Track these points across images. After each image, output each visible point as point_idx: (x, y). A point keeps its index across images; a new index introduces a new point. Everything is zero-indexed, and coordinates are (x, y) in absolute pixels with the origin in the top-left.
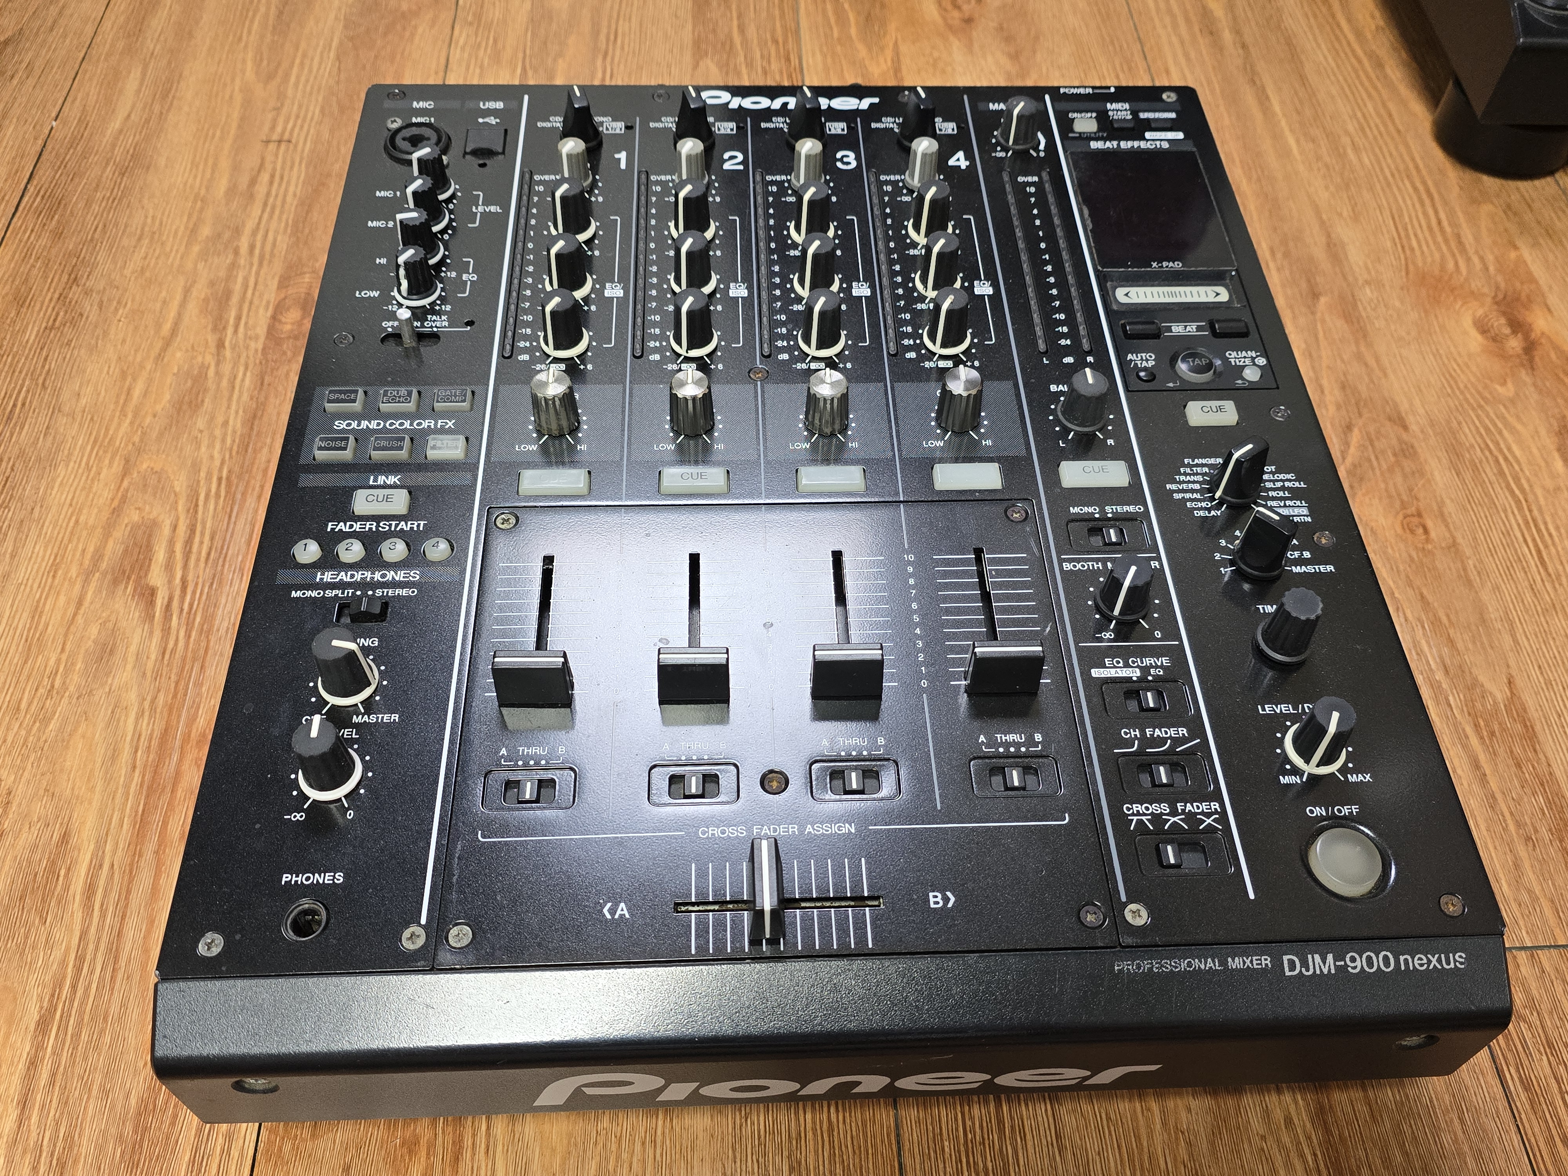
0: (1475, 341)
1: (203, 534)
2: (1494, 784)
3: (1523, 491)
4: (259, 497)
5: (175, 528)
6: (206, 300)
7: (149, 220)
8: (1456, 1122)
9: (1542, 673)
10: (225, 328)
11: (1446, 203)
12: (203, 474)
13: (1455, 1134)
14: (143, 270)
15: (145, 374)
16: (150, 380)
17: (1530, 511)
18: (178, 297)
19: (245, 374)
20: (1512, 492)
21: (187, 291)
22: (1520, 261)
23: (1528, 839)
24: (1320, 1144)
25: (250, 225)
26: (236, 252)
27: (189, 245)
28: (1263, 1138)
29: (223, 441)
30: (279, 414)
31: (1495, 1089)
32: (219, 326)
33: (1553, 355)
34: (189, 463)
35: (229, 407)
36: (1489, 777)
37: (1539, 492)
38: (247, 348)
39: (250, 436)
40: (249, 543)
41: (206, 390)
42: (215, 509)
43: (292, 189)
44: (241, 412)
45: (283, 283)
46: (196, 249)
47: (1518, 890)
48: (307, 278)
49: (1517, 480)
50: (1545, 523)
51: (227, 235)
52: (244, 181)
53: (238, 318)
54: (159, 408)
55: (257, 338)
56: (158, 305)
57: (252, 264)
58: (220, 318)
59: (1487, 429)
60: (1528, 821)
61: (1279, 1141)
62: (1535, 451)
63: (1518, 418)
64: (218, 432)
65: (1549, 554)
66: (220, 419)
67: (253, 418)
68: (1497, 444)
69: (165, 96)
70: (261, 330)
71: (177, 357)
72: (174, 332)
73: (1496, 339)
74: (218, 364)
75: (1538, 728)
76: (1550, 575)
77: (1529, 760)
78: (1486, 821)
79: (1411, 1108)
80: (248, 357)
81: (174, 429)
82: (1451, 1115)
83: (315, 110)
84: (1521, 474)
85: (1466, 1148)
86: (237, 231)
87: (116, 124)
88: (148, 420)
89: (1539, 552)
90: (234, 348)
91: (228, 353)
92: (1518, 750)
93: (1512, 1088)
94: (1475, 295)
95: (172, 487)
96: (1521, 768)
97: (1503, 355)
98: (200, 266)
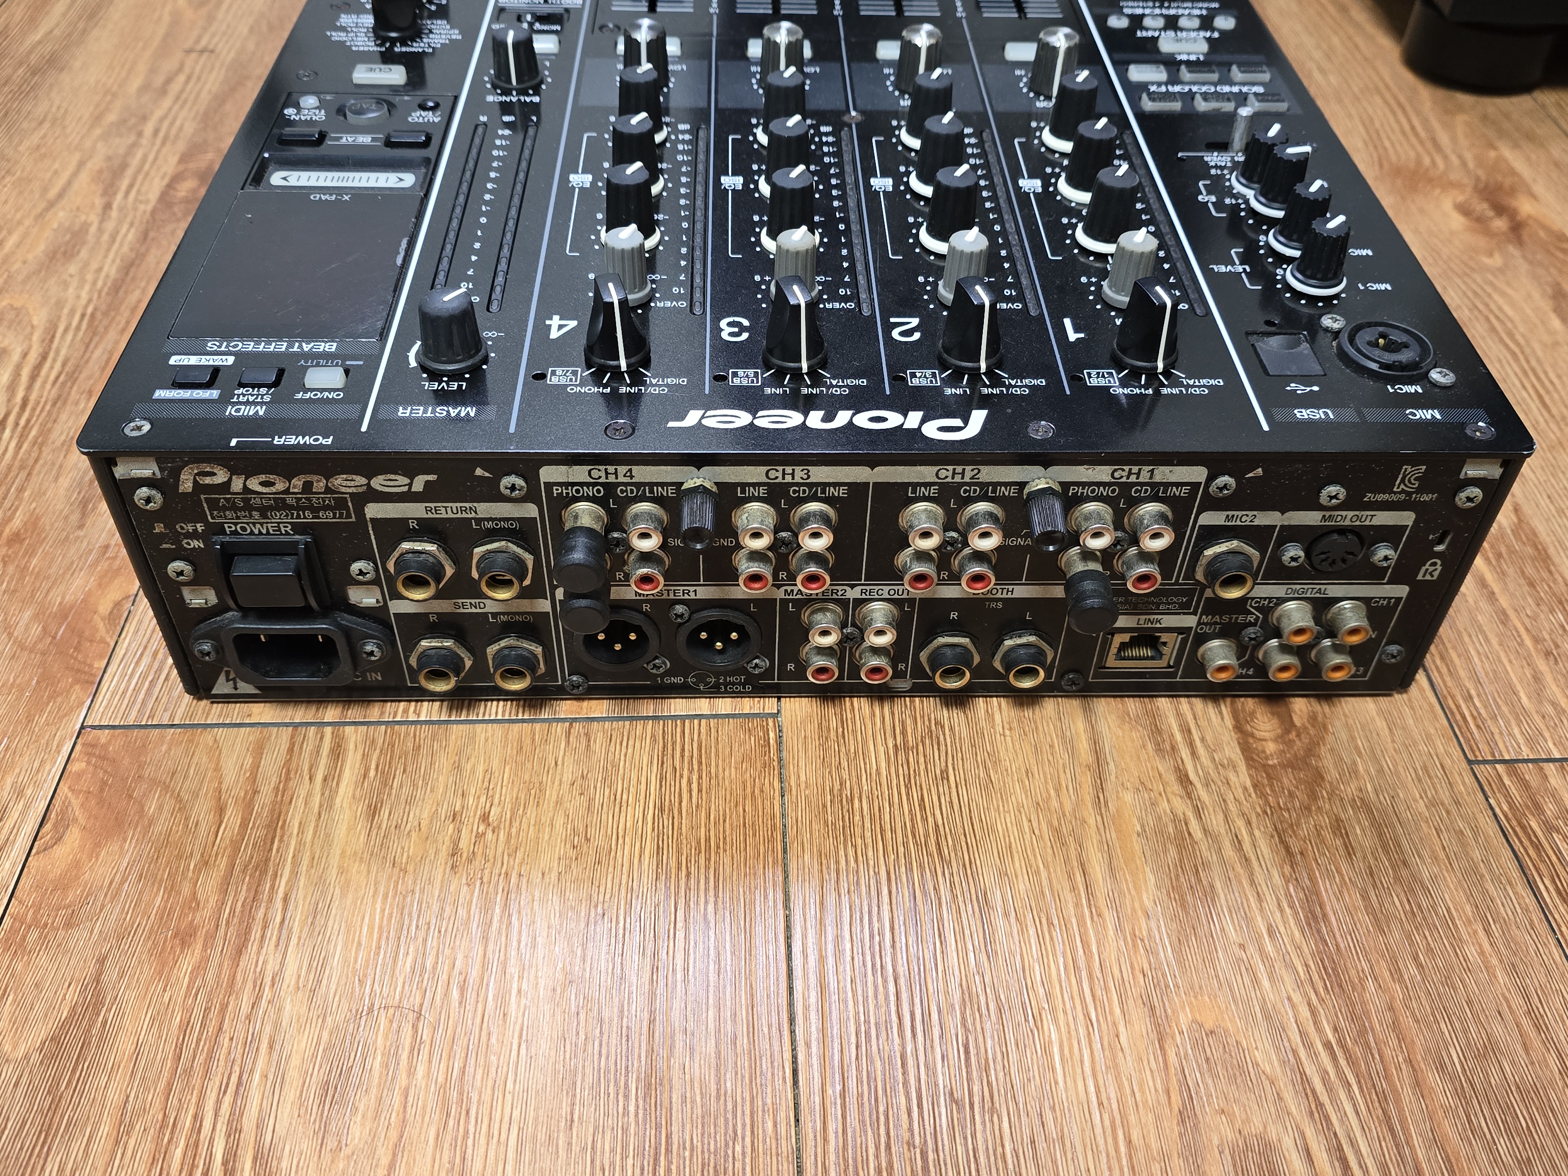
0: (1458, 221)
1: (54, 360)
2: (1504, 601)
3: (1518, 344)
4: (124, 330)
5: (25, 355)
6: (100, 172)
7: (54, 109)
8: (1481, 933)
9: (1552, 502)
10: (115, 194)
11: (1419, 113)
12: (66, 311)
13: (1480, 946)
14: (38, 147)
15: (21, 229)
16: (26, 235)
17: (1528, 362)
18: (71, 168)
19: (128, 231)
20: (1507, 346)
21: (81, 164)
22: (1500, 159)
23: (1548, 654)
24: (1313, 956)
25: (158, 113)
26: (140, 134)
27: (92, 127)
28: (1242, 946)
29: (94, 283)
30: (158, 263)
31: (1527, 900)
32: (109, 191)
33: (1542, 234)
34: (53, 301)
35: (106, 256)
36: (1498, 595)
37: (1536, 346)
38: (135, 209)
39: (123, 281)
40: (103, 369)
41: (84, 243)
42: (73, 340)
43: (207, 87)
44: (118, 261)
45: (184, 158)
46: (98, 131)
47: (1540, 702)
48: (210, 156)
49: (1511, 335)
50: (1546, 373)
51: (133, 121)
52: (159, 80)
53: (131, 186)
54: (30, 257)
55: (147, 201)
56: (48, 175)
57: (153, 144)
58: (112, 185)
59: (1475, 293)
60: (1547, 637)
61: (1261, 950)
62: (1528, 311)
63: (1508, 284)
64: (89, 277)
65: (1552, 398)
66: (94, 266)
67: (129, 267)
68: (1487, 305)
69: (91, 17)
70: (153, 196)
71: (60, 216)
72: (60, 196)
73: (1480, 220)
74: (101, 222)
75: (1551, 551)
76: (1553, 417)
77: (1543, 580)
78: (1497, 635)
79: (1425, 919)
80: (135, 217)
81: (43, 273)
82: (1475, 927)
83: (243, 29)
84: (1515, 331)
85: (1494, 961)
86: (144, 119)
87: (37, 36)
88: (17, 266)
89: (1540, 397)
90: (121, 209)
91: (114, 214)
92: (1530, 571)
93: (1548, 900)
94: (1453, 185)
95: (30, 321)
96: (1534, 587)
97: (1488, 233)
98: (99, 145)
